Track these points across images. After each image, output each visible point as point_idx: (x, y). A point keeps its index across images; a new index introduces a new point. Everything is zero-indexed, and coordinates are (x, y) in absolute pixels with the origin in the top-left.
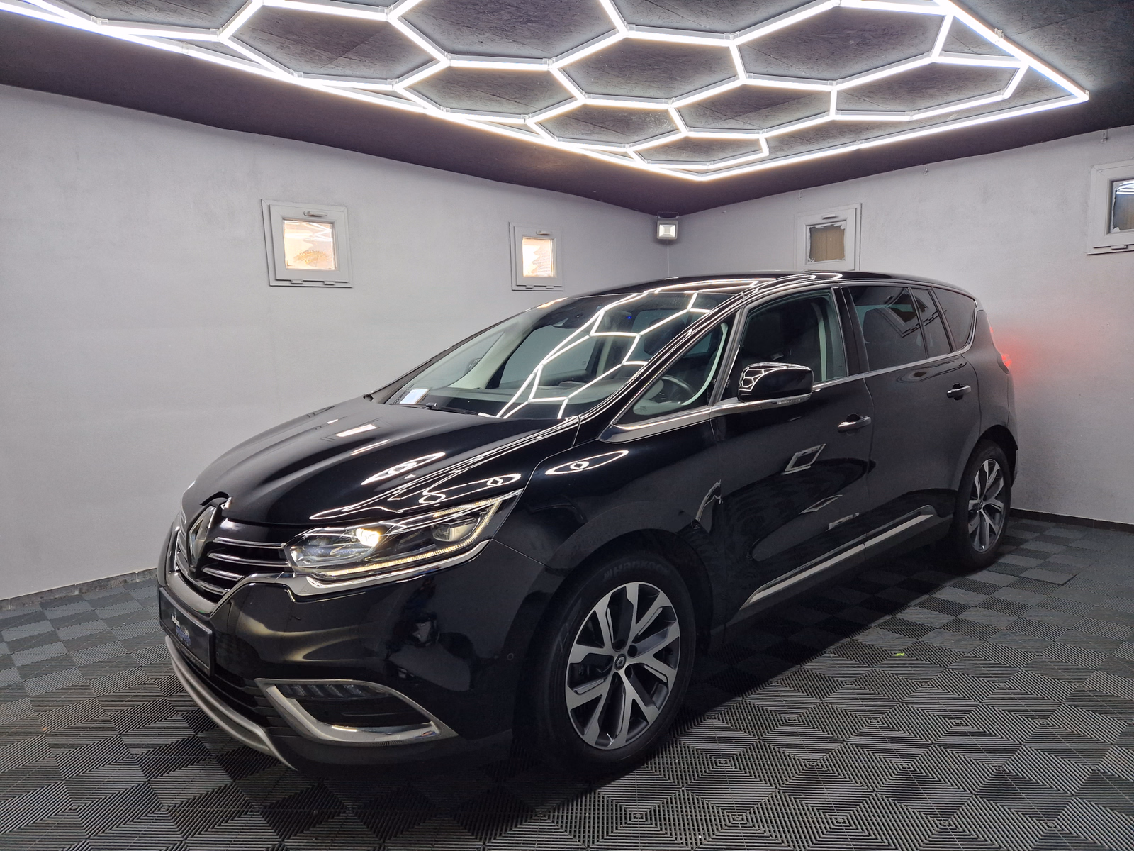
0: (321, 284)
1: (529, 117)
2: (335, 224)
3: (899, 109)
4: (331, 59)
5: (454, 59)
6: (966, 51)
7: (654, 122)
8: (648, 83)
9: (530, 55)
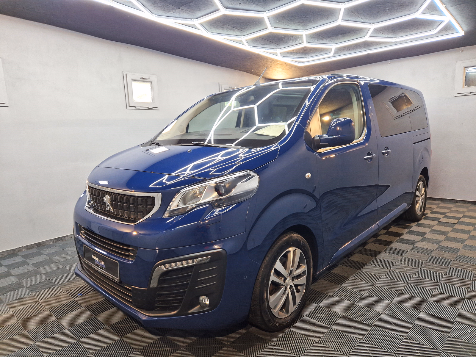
0: (147, 108)
1: (244, 37)
2: (152, 82)
3: (391, 37)
4: (173, 9)
5: (226, 10)
6: (428, 13)
7: (293, 40)
8: (299, 23)
9: (258, 10)
